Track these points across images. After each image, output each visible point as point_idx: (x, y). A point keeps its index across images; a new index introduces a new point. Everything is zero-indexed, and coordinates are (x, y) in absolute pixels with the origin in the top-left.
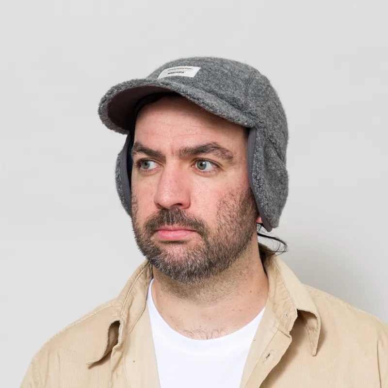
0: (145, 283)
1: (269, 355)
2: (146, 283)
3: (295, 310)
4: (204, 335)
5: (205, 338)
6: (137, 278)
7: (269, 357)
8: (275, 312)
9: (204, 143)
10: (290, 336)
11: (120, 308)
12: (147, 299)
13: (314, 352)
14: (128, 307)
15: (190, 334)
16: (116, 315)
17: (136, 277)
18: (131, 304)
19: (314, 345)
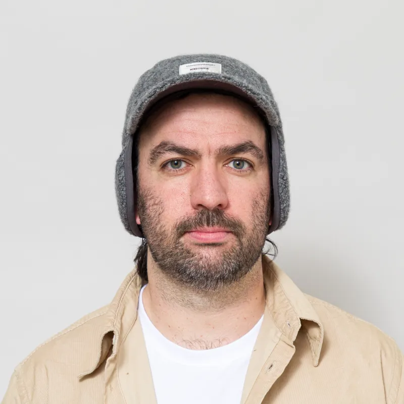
0: (135, 292)
1: (271, 366)
2: (137, 291)
3: (297, 319)
4: (204, 345)
5: (205, 348)
6: (128, 286)
7: (272, 368)
8: (275, 321)
9: (243, 142)
10: (294, 346)
11: (112, 318)
12: (138, 309)
13: (316, 363)
14: (121, 316)
15: (189, 344)
16: (109, 324)
17: (126, 286)
18: (123, 314)
19: (316, 356)
